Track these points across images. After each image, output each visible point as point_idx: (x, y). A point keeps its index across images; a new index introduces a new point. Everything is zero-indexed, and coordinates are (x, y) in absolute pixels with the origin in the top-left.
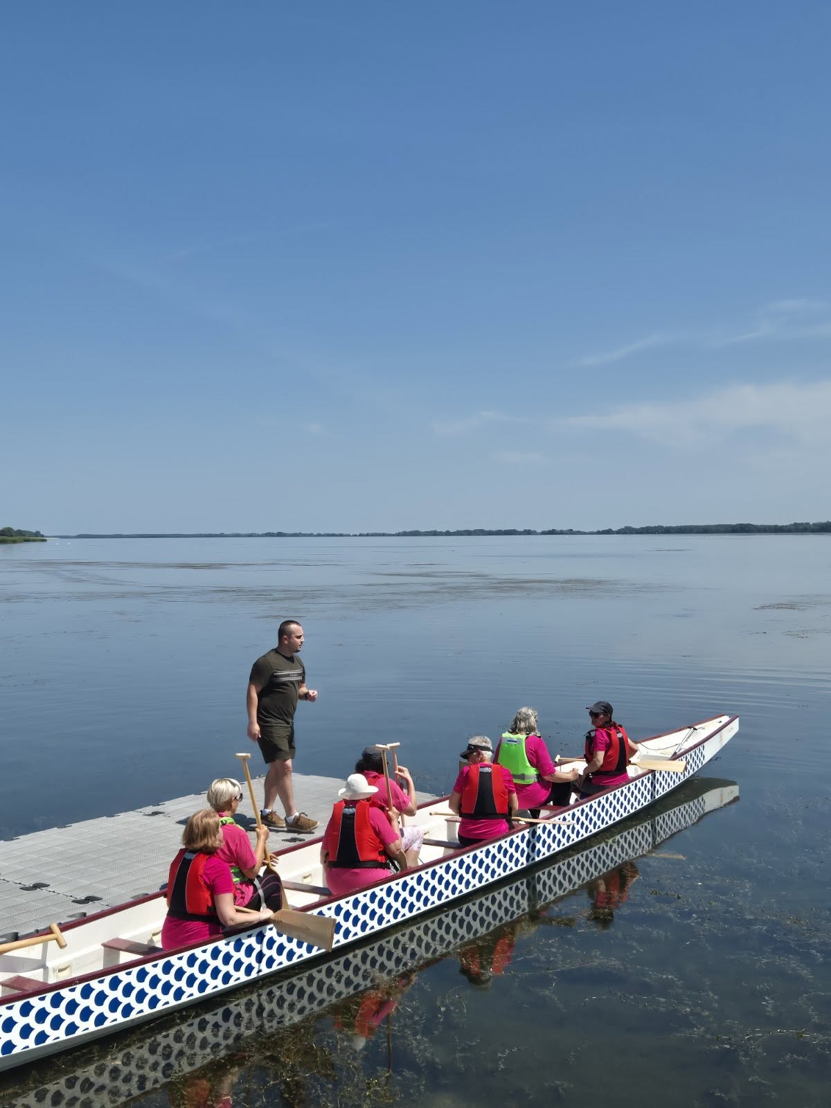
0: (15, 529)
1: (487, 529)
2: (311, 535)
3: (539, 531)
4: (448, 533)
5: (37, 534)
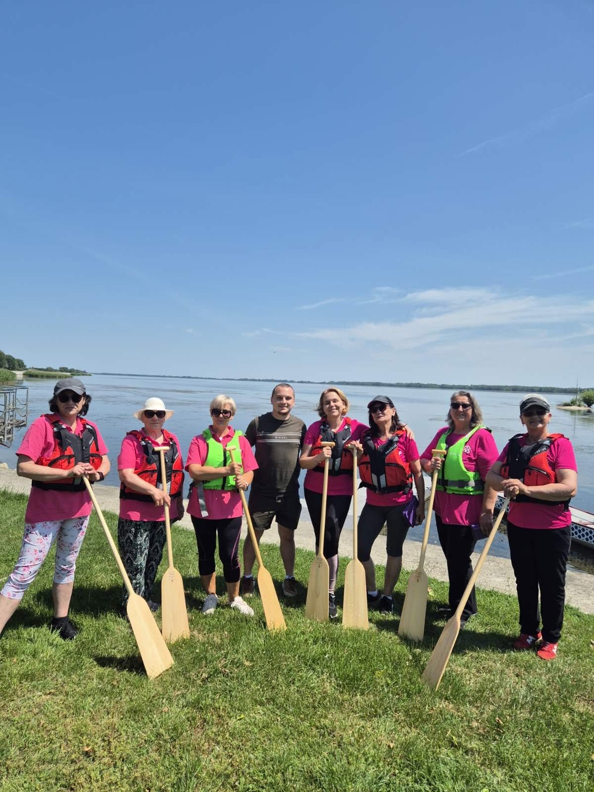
0: (76, 369)
1: (275, 379)
2: (202, 378)
3: (296, 381)
4: (259, 380)
5: (84, 372)
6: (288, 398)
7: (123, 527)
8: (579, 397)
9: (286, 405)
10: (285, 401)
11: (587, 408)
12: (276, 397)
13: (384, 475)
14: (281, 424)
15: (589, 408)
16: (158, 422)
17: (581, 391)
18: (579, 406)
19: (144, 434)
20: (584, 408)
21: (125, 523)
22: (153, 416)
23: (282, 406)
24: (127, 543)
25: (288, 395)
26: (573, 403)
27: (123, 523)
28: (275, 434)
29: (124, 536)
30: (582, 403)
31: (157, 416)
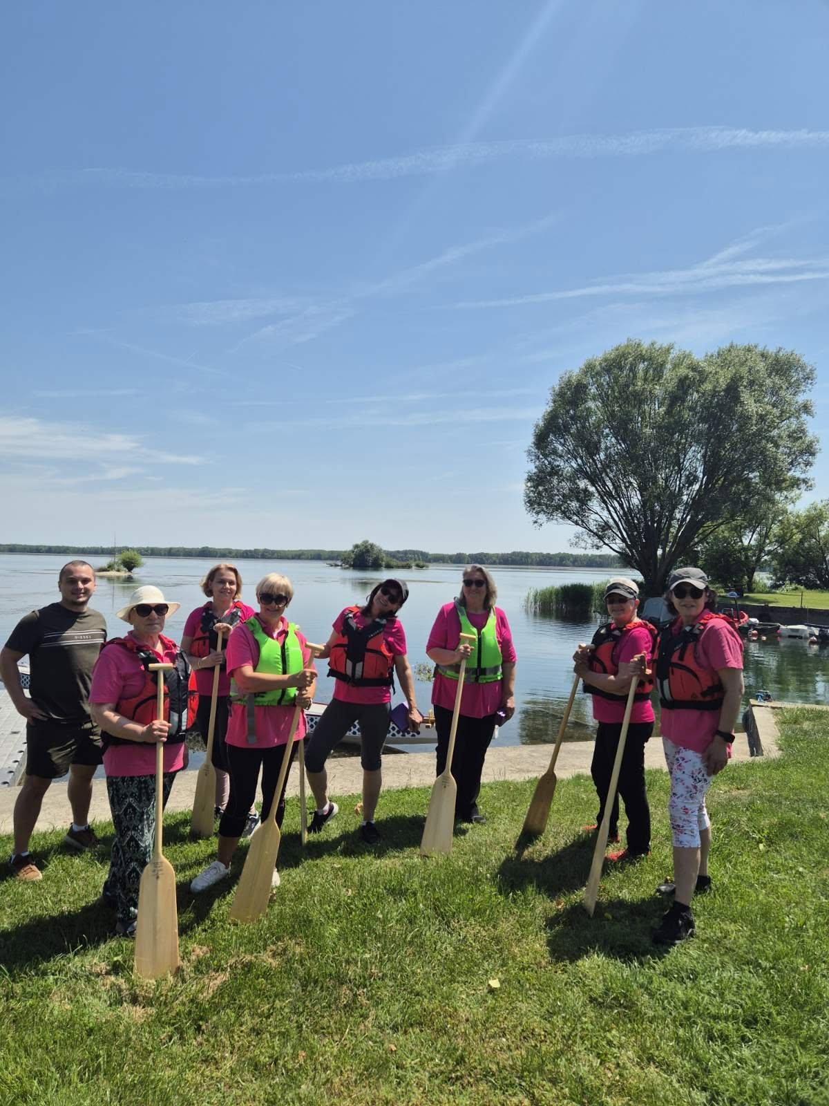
6: (85, 581)
7: (118, 791)
8: (117, 559)
9: (83, 591)
10: (81, 585)
11: (127, 574)
12: (68, 580)
13: (361, 663)
14: (78, 618)
15: (129, 574)
16: (157, 622)
17: (120, 550)
18: (118, 571)
19: (136, 641)
20: (124, 573)
21: (120, 783)
22: (149, 612)
23: (77, 592)
24: (125, 815)
25: (85, 575)
26: (110, 568)
27: (116, 783)
28: (69, 633)
29: (119, 804)
30: (122, 567)
31: (156, 612)
